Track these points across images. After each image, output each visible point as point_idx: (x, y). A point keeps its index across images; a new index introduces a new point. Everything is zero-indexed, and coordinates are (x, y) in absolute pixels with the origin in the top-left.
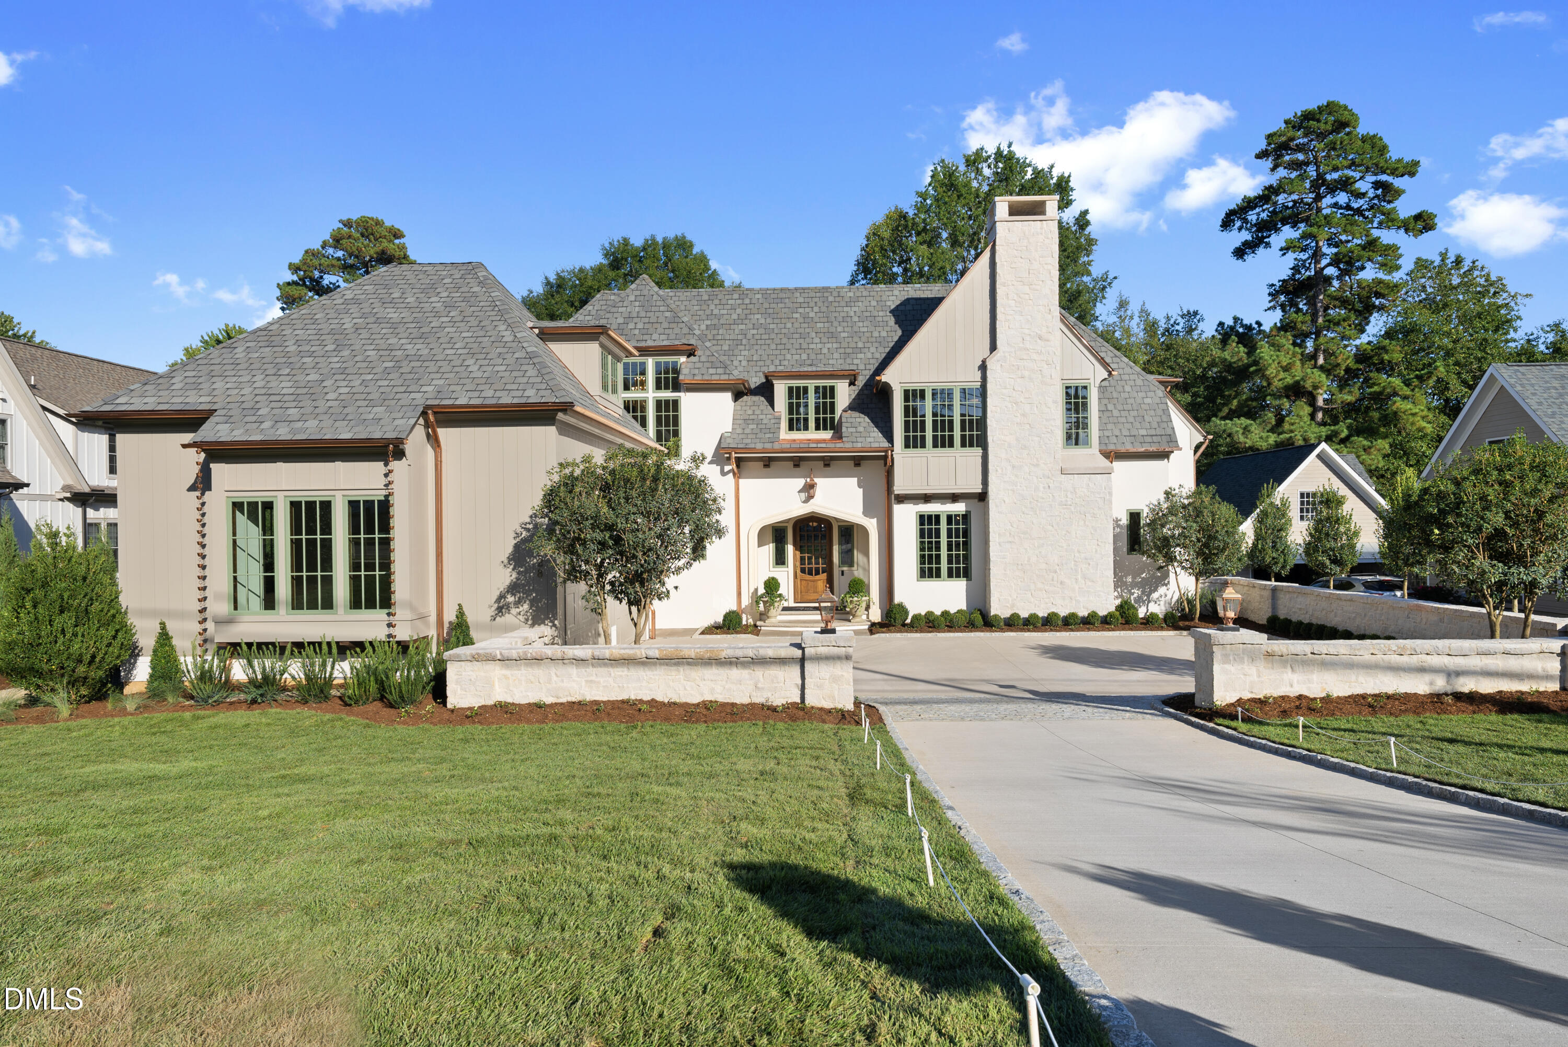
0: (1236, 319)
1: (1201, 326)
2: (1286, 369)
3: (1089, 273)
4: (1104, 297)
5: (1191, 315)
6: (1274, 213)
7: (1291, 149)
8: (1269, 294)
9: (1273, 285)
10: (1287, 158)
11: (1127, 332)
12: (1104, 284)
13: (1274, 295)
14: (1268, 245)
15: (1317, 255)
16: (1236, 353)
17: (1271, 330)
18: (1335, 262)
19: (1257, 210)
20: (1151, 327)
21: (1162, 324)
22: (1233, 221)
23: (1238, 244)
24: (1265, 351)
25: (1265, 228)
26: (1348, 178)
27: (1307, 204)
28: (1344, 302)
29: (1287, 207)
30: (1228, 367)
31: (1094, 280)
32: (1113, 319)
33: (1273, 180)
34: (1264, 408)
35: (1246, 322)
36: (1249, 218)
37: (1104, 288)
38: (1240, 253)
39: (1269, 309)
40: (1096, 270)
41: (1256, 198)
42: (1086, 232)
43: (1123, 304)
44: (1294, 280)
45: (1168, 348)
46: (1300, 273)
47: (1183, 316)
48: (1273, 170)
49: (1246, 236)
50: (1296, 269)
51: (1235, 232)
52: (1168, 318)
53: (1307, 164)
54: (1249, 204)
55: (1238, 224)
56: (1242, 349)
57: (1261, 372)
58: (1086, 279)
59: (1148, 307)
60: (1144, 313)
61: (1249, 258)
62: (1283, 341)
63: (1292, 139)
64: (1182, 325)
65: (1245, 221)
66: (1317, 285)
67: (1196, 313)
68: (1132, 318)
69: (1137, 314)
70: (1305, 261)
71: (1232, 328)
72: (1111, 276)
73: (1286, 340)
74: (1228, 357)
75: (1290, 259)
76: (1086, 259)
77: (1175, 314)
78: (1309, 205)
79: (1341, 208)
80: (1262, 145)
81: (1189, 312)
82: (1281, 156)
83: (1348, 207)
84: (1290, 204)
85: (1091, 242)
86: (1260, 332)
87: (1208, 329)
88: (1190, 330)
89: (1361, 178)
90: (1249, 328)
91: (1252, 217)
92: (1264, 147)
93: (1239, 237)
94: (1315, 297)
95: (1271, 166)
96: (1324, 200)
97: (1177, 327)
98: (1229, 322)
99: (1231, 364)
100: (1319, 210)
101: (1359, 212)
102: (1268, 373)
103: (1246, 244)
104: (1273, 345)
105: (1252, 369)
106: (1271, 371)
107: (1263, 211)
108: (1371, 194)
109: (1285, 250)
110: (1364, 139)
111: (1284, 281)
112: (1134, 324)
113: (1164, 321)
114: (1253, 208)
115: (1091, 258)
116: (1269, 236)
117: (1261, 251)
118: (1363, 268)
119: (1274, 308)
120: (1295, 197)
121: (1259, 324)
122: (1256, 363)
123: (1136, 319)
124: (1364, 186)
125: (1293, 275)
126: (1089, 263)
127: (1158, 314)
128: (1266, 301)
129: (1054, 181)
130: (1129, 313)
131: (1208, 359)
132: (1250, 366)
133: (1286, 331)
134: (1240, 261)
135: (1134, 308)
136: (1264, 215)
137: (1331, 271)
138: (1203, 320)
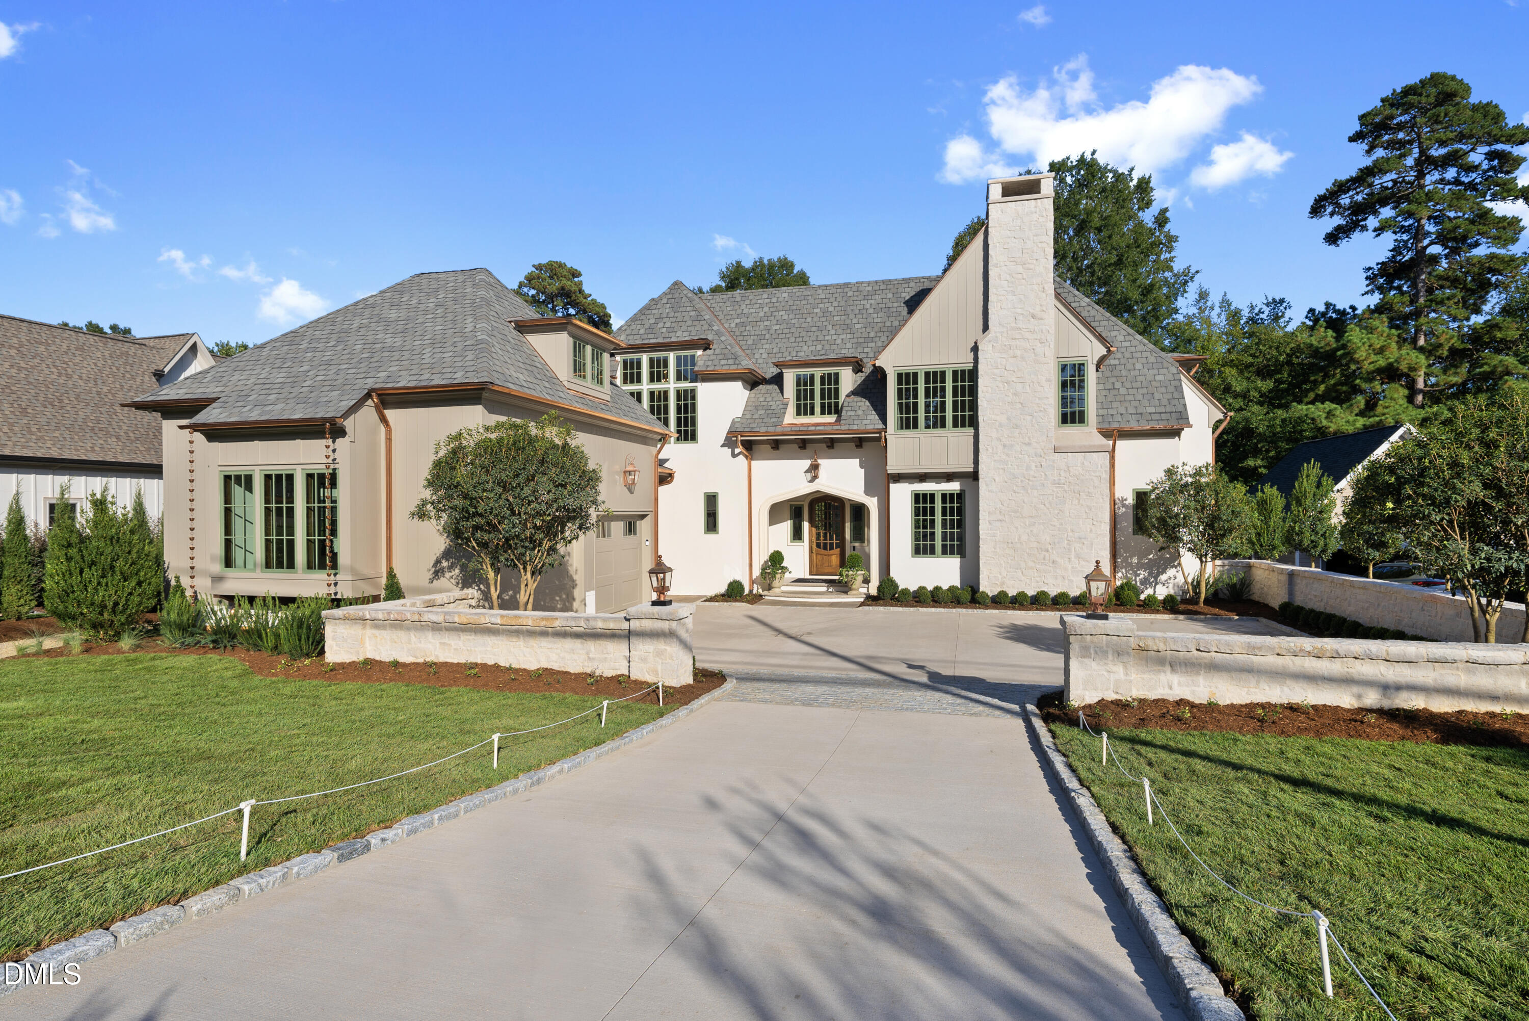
0: (1328, 305)
1: (1288, 313)
2: (1381, 351)
3: (1170, 269)
4: (1185, 291)
5: (1277, 304)
6: (1371, 194)
7: (1391, 129)
8: (1367, 278)
9: (1370, 268)
10: (1386, 137)
11: (1207, 321)
12: (1187, 277)
13: (1371, 279)
14: (1364, 228)
15: (1418, 234)
16: (1325, 338)
17: (1364, 312)
18: (1441, 239)
19: (1351, 193)
20: (1235, 315)
21: (1246, 313)
22: (1324, 206)
23: (1329, 230)
24: (1355, 335)
25: (1360, 211)
26: (1457, 151)
27: (1409, 182)
28: (1454, 282)
29: (1387, 188)
30: (1315, 352)
31: (1175, 275)
32: (1193, 310)
33: (1368, 162)
34: (1357, 390)
35: (1340, 307)
36: (1342, 202)
37: (1186, 282)
38: (1332, 238)
39: (1366, 293)
40: (1178, 266)
41: (1348, 181)
42: (1166, 229)
43: (1203, 295)
44: (1395, 262)
45: (1251, 335)
46: (1400, 253)
47: (1268, 305)
48: (1368, 152)
49: (1338, 220)
50: (1396, 250)
51: (1326, 219)
52: (1252, 307)
53: (1410, 142)
54: (1341, 188)
55: (1330, 209)
56: (1330, 333)
57: (1349, 356)
58: (1168, 274)
59: (1230, 297)
60: (1225, 303)
61: (1344, 243)
62: (1376, 323)
63: (1392, 117)
64: (1267, 313)
65: (1338, 205)
66: (1419, 264)
67: (1282, 301)
68: (1212, 308)
69: (1217, 305)
70: (1406, 242)
71: (1324, 314)
72: (1193, 271)
73: (1381, 324)
74: (1315, 343)
75: (1389, 239)
76: (1168, 255)
77: (1259, 303)
78: (1412, 183)
79: (1449, 183)
80: (1356, 127)
81: (1274, 300)
82: (1381, 136)
83: (1457, 182)
84: (1390, 184)
85: (1172, 239)
86: (1355, 316)
87: (1296, 318)
88: (1277, 318)
89: (1473, 150)
90: (1343, 313)
91: (1345, 200)
92: (1358, 129)
93: (1329, 223)
94: (1417, 276)
95: (1366, 148)
96: (1428, 177)
97: (1262, 316)
98: (1321, 308)
99: (1317, 349)
100: (1422, 187)
101: (1472, 186)
102: (1356, 356)
103: (1339, 229)
104: (1366, 328)
105: (1339, 353)
106: (1361, 354)
107: (1357, 193)
108: (1485, 166)
109: (1379, 231)
110: (1475, 108)
111: (1383, 263)
112: (1214, 314)
113: (1248, 310)
114: (1346, 192)
115: (1173, 254)
116: (1365, 219)
117: (1356, 235)
118: (1477, 245)
119: (1372, 292)
120: (1393, 176)
121: (1353, 308)
122: (1344, 347)
123: (1217, 310)
124: (1477, 157)
125: (1393, 256)
126: (1171, 259)
127: (1241, 303)
128: (1362, 285)
129: (1135, 182)
130: (1209, 304)
131: (1292, 345)
132: (1338, 349)
133: (1381, 313)
134: (1333, 247)
135: (1215, 298)
136: (1359, 198)
137: (1436, 249)
138: (1290, 307)
